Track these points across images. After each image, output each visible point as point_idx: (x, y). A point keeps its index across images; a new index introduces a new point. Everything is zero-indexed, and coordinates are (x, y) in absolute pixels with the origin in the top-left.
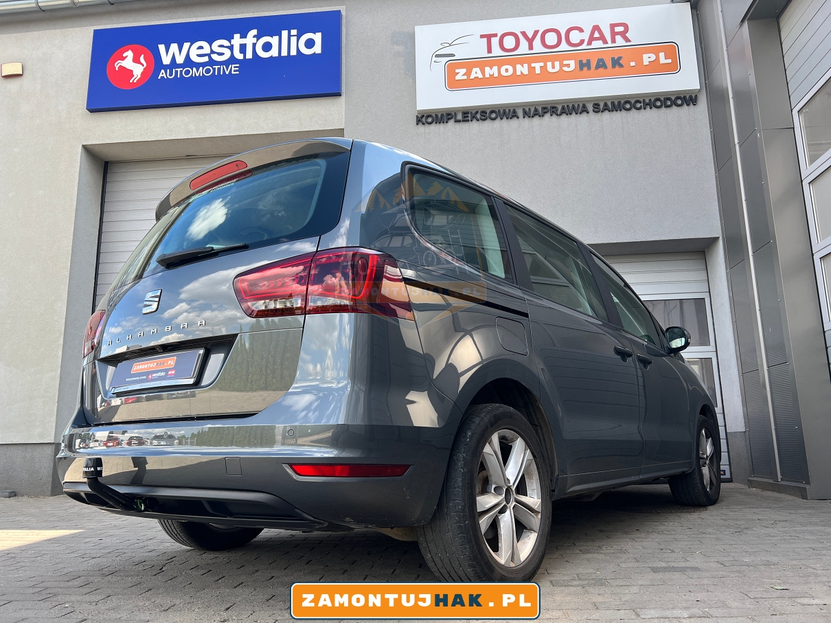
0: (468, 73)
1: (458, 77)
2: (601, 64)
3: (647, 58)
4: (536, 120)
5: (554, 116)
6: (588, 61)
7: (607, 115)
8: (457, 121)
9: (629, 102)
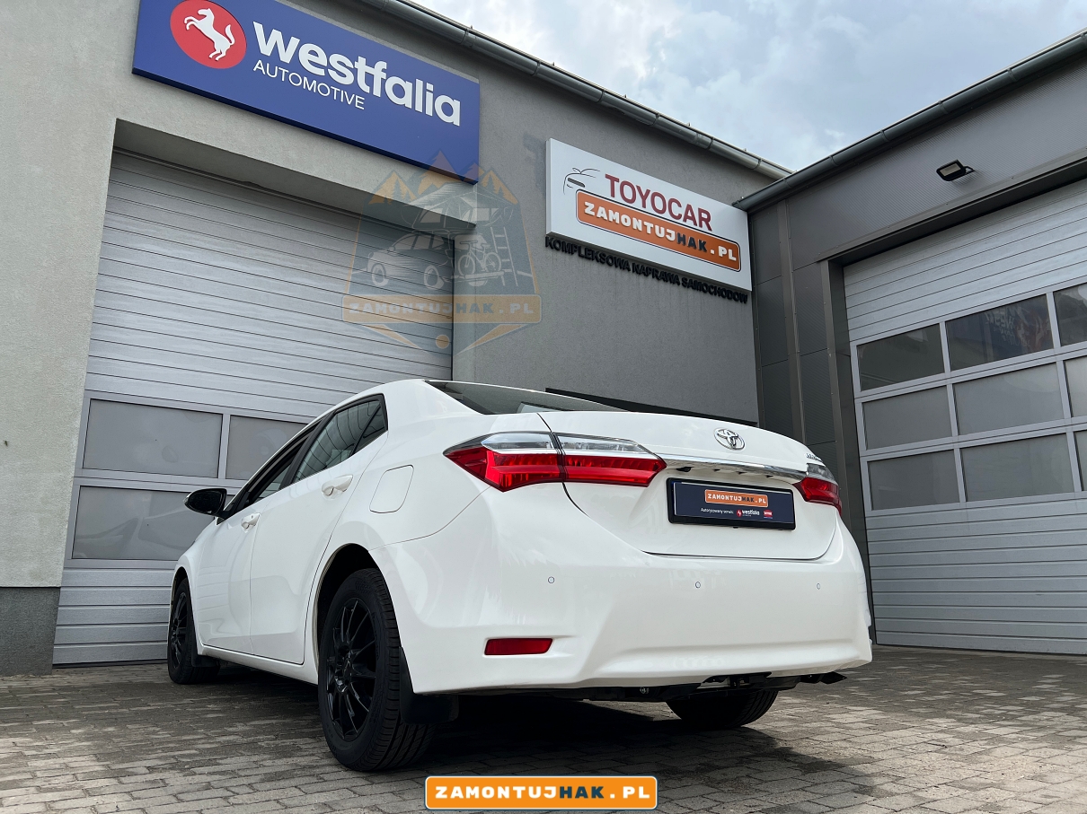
0: (596, 210)
1: (588, 211)
2: (692, 244)
3: (722, 251)
4: (642, 279)
5: (655, 279)
6: (684, 236)
7: (690, 292)
8: (580, 256)
9: (706, 285)
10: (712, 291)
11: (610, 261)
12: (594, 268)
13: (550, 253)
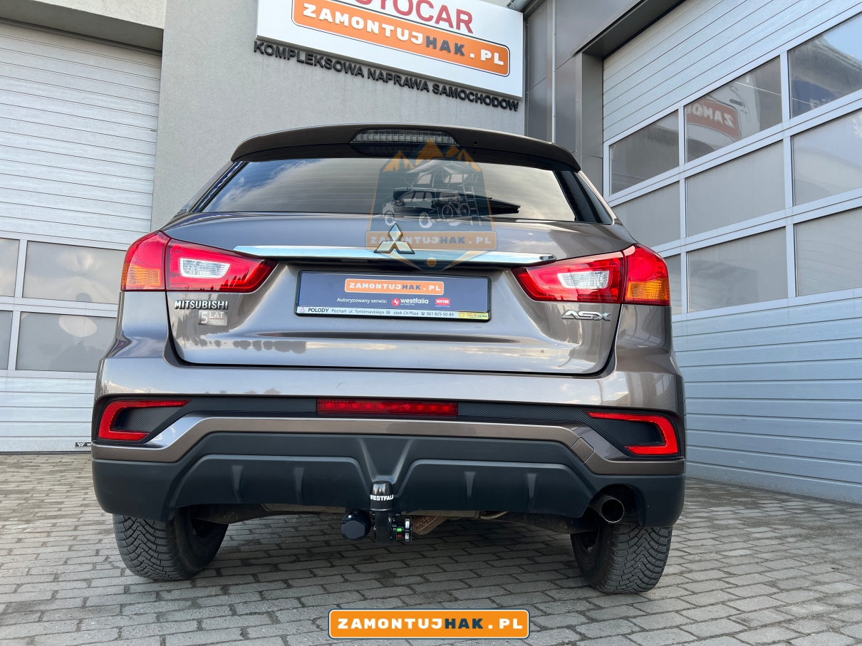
0: (318, 12)
1: (306, 13)
2: (446, 47)
3: (485, 55)
4: (380, 84)
6: (435, 38)
7: (443, 98)
8: (299, 61)
9: (463, 92)
10: (472, 97)
11: (338, 67)
12: (317, 73)
13: (258, 57)
